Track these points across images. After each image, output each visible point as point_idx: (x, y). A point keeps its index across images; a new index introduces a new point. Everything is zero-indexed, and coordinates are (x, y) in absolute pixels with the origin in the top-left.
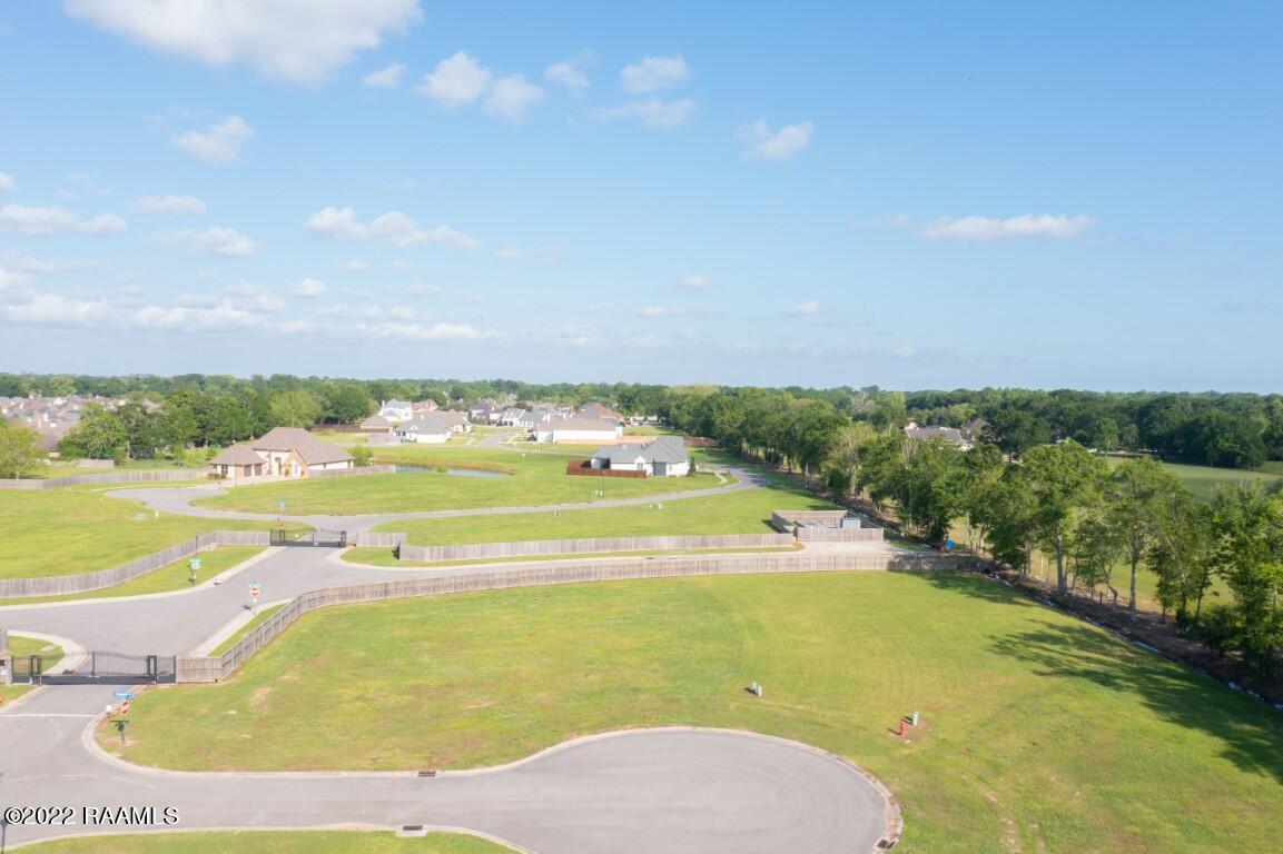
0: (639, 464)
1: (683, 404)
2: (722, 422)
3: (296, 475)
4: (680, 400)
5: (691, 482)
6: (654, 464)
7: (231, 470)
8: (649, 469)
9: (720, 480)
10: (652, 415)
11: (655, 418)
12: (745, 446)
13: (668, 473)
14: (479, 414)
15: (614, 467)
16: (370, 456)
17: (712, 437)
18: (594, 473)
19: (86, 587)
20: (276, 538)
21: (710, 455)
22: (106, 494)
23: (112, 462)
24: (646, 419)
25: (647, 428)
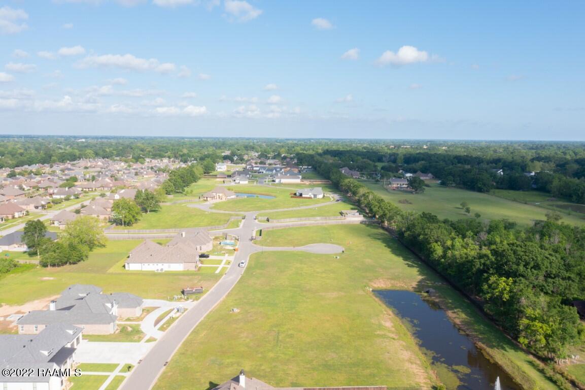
0: (310, 195)
3: (224, 200)
5: (324, 200)
6: (314, 195)
9: (331, 199)
10: (309, 165)
11: (311, 167)
13: (318, 197)
14: (249, 168)
15: (303, 196)
17: (330, 180)
18: (298, 197)
21: (329, 188)
24: (308, 168)
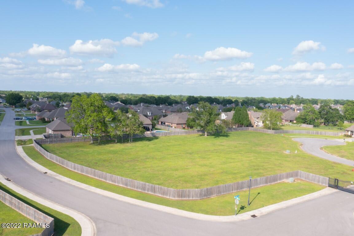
19: (182, 197)
20: (333, 183)
22: (293, 139)
23: (313, 126)
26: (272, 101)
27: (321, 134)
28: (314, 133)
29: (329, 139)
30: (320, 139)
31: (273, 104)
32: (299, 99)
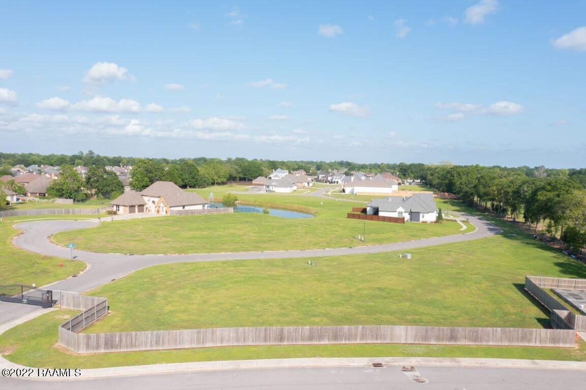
0: (399, 213)
1: (435, 173)
2: (461, 183)
3: (163, 213)
4: (433, 170)
5: (438, 228)
6: (411, 213)
7: (121, 208)
8: (407, 217)
9: (461, 227)
10: (417, 179)
11: (419, 181)
12: (476, 199)
13: (421, 219)
14: (322, 177)
15: (381, 214)
16: (236, 200)
17: (453, 193)
18: (368, 217)
21: (453, 205)
23: (72, 200)
24: (414, 181)
25: (414, 186)
26: (42, 160)
27: (73, 213)
28: (62, 213)
29: (80, 219)
30: (66, 221)
31: (42, 166)
32: (93, 157)
